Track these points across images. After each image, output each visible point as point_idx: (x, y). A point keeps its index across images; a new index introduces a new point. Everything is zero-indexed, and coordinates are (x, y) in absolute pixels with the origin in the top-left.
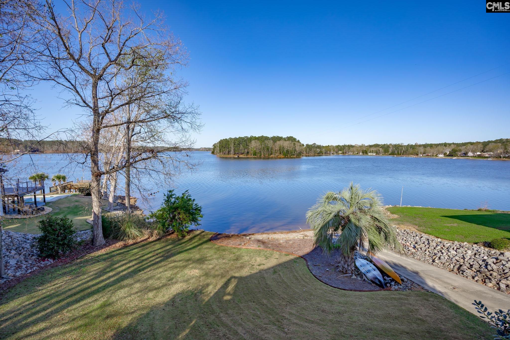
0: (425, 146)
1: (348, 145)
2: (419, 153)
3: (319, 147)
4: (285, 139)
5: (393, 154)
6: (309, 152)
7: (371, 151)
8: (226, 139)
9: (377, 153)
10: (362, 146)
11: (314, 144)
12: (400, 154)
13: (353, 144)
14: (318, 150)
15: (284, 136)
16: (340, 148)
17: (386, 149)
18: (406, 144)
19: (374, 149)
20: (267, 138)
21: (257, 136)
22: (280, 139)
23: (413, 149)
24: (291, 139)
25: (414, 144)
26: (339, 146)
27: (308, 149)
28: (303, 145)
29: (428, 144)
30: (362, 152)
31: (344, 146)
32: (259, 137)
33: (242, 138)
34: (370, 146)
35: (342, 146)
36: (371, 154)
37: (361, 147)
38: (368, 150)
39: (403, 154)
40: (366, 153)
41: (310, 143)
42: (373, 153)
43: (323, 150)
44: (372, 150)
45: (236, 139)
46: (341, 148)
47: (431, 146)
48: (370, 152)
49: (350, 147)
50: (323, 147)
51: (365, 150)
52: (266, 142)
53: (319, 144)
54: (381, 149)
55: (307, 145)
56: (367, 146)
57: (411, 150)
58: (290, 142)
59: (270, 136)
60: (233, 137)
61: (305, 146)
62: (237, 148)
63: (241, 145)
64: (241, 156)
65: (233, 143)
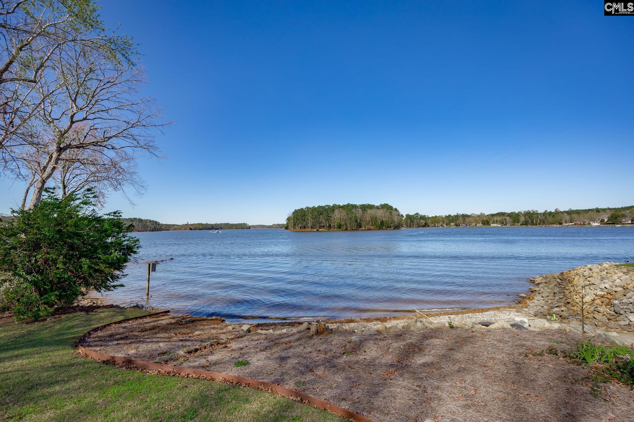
0: (570, 213)
1: (463, 215)
2: (563, 222)
3: (423, 218)
4: (377, 208)
5: (526, 223)
6: (410, 224)
7: (494, 221)
8: (302, 209)
9: (503, 223)
10: (482, 215)
11: (417, 214)
12: (536, 225)
13: (469, 213)
14: (422, 221)
15: (377, 204)
16: (450, 218)
17: (514, 218)
18: (541, 211)
19: (499, 218)
20: (354, 206)
21: (341, 205)
22: (371, 207)
23: (553, 217)
24: (386, 207)
25: (553, 211)
26: (449, 216)
27: (409, 221)
28: (402, 216)
29: (574, 210)
30: (482, 223)
31: (457, 217)
32: (344, 205)
33: (322, 207)
34: (493, 215)
35: (454, 216)
36: (495, 225)
37: (479, 216)
38: (490, 220)
39: (539, 224)
40: (488, 223)
41: (412, 213)
42: (497, 223)
43: (429, 222)
44: (495, 219)
45: (314, 209)
46: (453, 218)
47: (578, 212)
48: (493, 223)
49: (464, 216)
50: (429, 218)
51: (486, 220)
52: (354, 210)
53: (423, 214)
54: (508, 218)
55: (407, 215)
56: (488, 215)
57: (550, 219)
58: (385, 210)
59: (358, 203)
60: (311, 206)
61: (405, 217)
62: (316, 220)
63: (321, 216)
64: (321, 230)
65: (310, 213)
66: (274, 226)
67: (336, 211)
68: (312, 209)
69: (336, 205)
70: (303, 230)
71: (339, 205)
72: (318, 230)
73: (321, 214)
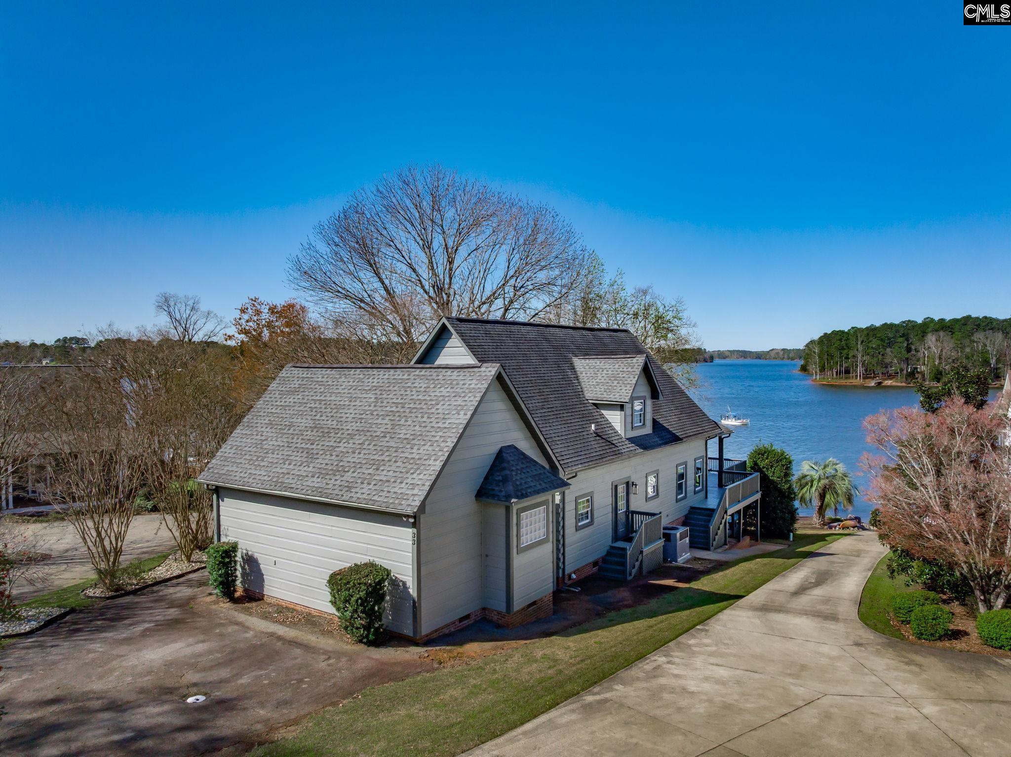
8: (841, 332)
45: (871, 331)
60: (864, 325)
62: (876, 359)
63: (888, 350)
64: (888, 382)
65: (862, 342)
66: (773, 354)
67: (931, 339)
68: (865, 332)
69: (932, 320)
70: (843, 382)
71: (942, 320)
72: (880, 383)
73: (890, 345)
